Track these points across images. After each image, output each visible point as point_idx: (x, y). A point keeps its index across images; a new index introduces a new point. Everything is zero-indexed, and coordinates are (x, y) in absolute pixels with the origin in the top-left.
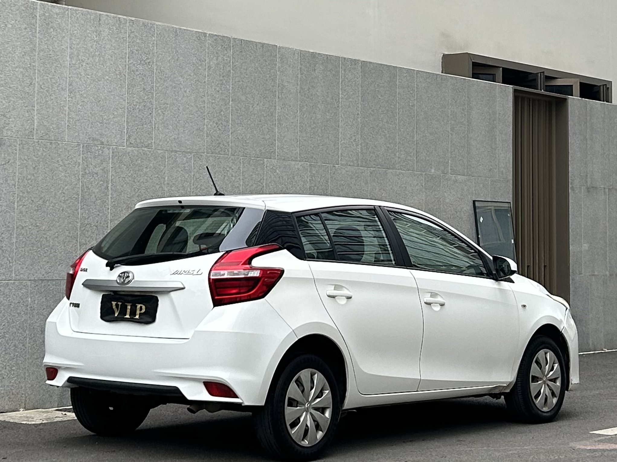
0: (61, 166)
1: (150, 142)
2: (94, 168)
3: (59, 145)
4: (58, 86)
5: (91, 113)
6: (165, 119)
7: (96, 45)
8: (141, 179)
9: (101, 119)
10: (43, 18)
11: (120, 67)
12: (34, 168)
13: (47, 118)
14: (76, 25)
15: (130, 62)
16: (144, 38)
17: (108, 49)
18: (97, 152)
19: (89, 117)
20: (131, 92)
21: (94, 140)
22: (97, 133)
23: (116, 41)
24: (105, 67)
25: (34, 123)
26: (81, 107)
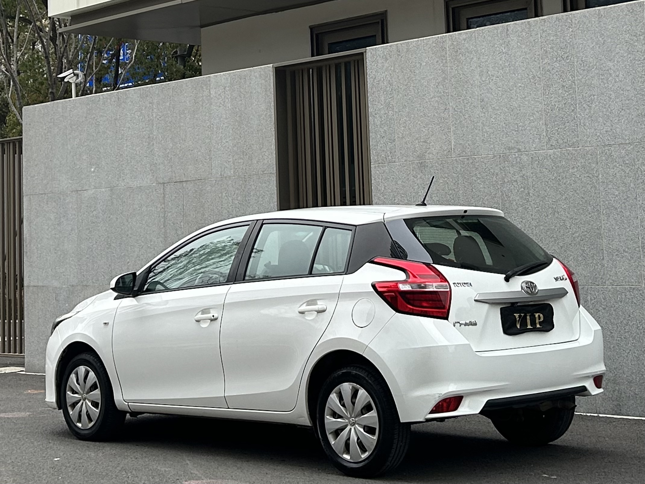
0: (479, 178)
1: (575, 141)
2: (512, 176)
3: (475, 159)
4: (470, 106)
5: (505, 123)
6: (592, 112)
7: (505, 56)
8: (567, 181)
9: (516, 127)
10: (452, 47)
11: (533, 70)
12: (455, 184)
13: (462, 137)
14: (483, 44)
15: (544, 62)
16: (558, 33)
17: (518, 57)
18: (515, 160)
19: (503, 127)
20: (547, 93)
21: (510, 149)
22: (513, 141)
23: (527, 46)
24: (517, 75)
25: (451, 143)
26: (494, 120)
